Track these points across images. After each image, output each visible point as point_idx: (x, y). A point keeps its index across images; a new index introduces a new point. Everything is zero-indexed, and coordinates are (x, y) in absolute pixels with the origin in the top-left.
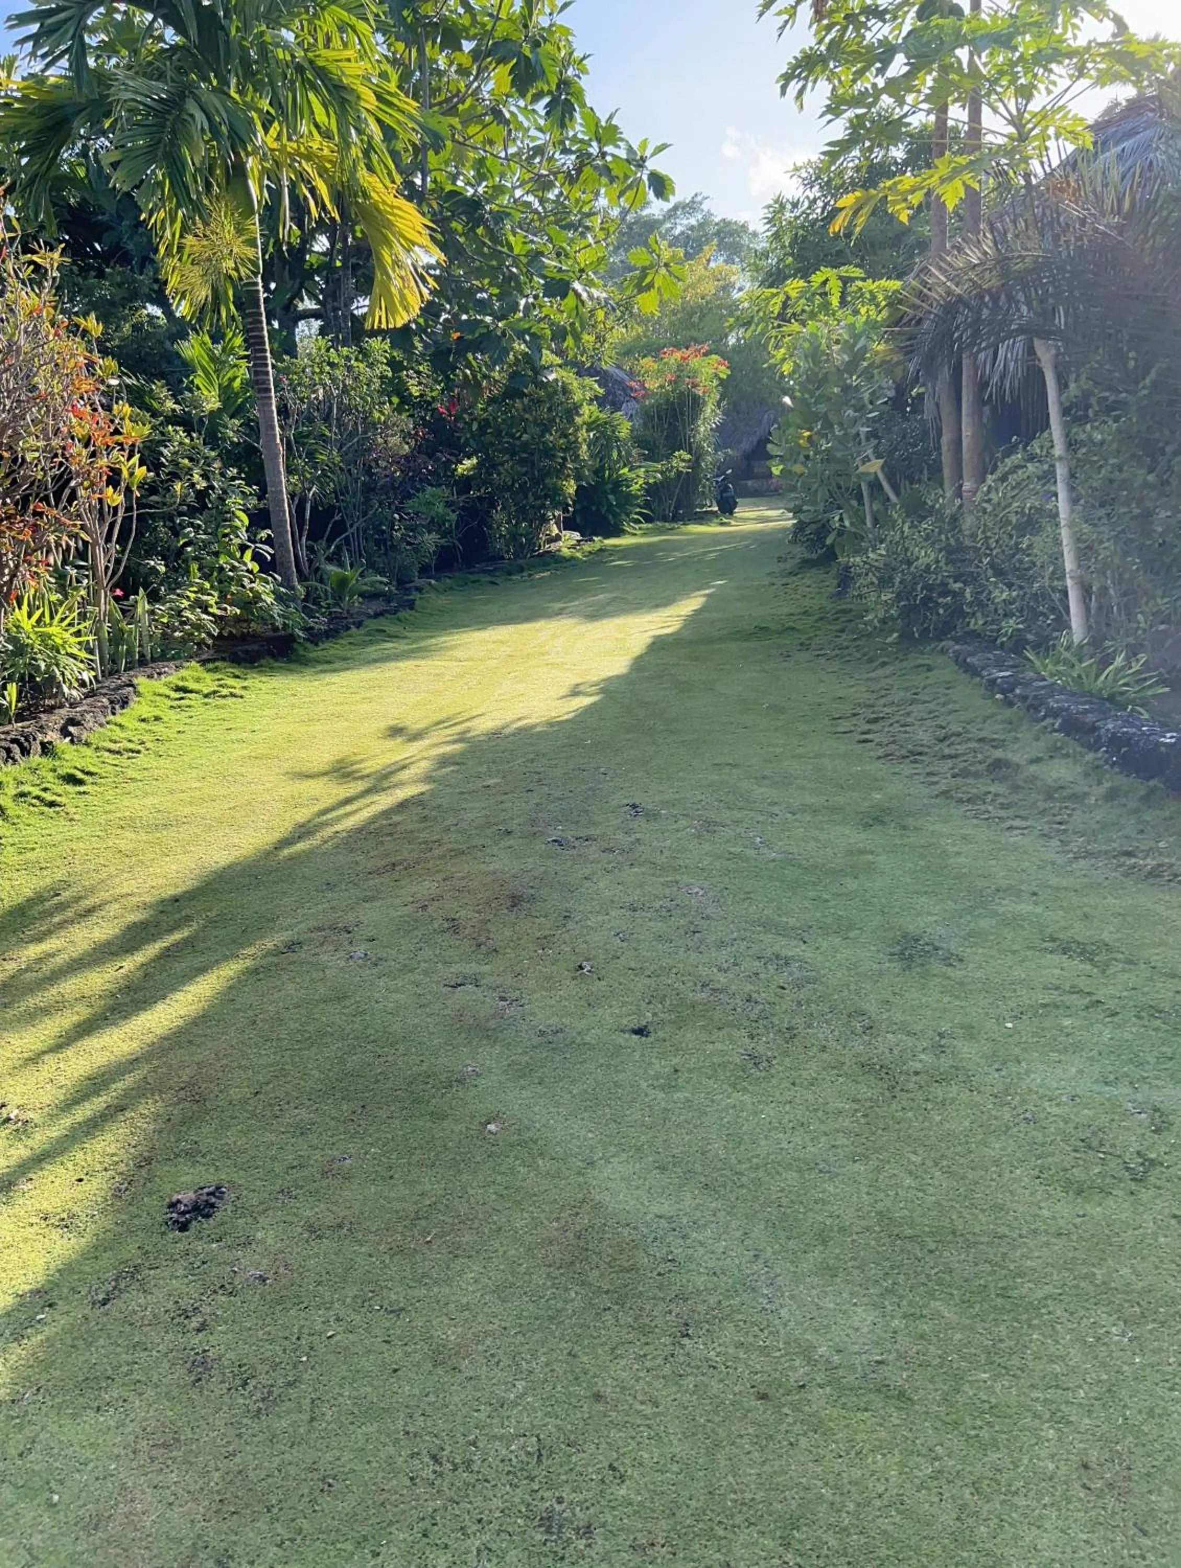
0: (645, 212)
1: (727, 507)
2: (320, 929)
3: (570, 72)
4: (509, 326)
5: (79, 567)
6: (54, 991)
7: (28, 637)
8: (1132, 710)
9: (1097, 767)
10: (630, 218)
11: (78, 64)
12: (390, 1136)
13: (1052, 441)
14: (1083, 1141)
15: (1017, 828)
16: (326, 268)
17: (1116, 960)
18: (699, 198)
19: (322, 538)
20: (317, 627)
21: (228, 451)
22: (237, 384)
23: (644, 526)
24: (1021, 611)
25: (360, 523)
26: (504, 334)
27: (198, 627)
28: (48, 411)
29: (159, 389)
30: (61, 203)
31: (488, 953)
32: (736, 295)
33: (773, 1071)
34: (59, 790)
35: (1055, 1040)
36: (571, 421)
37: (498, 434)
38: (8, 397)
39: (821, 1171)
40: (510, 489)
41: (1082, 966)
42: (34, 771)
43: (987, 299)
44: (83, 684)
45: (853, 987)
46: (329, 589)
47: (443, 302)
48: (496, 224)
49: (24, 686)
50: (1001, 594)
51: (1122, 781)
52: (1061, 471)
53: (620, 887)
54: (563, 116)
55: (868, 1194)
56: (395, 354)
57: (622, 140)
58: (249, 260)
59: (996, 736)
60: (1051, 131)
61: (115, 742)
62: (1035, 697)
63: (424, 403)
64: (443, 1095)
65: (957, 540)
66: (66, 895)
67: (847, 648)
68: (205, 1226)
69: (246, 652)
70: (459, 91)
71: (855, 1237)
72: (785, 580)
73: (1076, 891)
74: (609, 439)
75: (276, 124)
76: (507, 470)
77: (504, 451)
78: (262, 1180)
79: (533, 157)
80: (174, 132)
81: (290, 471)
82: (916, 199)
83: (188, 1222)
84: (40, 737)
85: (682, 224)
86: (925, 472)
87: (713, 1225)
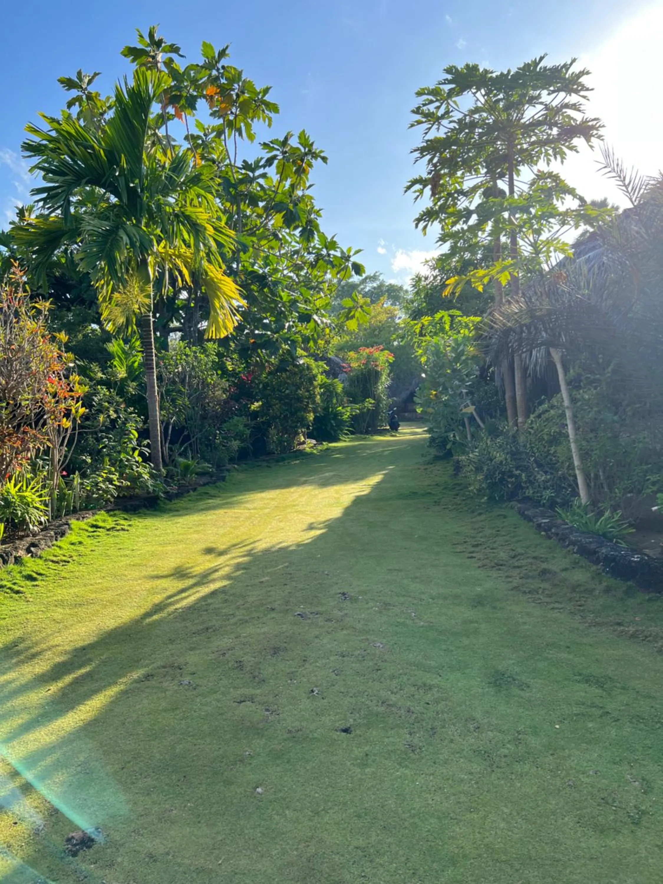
0: (351, 280)
1: (394, 427)
2: (164, 667)
3: (312, 216)
4: (280, 336)
5: (44, 460)
6: (9, 705)
7: (13, 498)
8: (617, 542)
9: (599, 574)
10: (343, 283)
11: (66, 212)
12: (199, 796)
13: (562, 399)
14: (603, 799)
15: (557, 608)
16: (186, 307)
17: (616, 687)
18: (377, 274)
19: (177, 443)
20: (171, 491)
21: (129, 399)
22: (136, 364)
23: (350, 436)
24: (553, 486)
25: (199, 435)
26: (277, 340)
27: (106, 491)
28: (36, 380)
29: (95, 367)
30: (51, 275)
31: (259, 682)
32: (397, 321)
33: (423, 755)
34: (23, 584)
35: (584, 736)
36: (312, 384)
37: (273, 390)
38: (16, 373)
39: (451, 819)
40: (279, 417)
41: (597, 691)
42: (9, 573)
43: (524, 328)
44: (41, 523)
45: (468, 703)
46: (179, 471)
47: (246, 324)
48: (274, 286)
49: (8, 524)
50: (542, 477)
51: (612, 581)
52: (568, 414)
53: (336, 643)
54: (309, 237)
55: (479, 833)
56: (220, 349)
57: (338, 248)
58: (146, 304)
59: (543, 556)
60: (552, 249)
61: (56, 556)
62: (563, 534)
63: (234, 374)
64: (231, 769)
65: (516, 448)
66: (22, 646)
67: (460, 504)
68: (88, 853)
69: (132, 505)
70: (256, 225)
71: (472, 861)
72: (426, 467)
73: (591, 645)
74: (331, 392)
75: (164, 241)
76: (277, 408)
77: (276, 399)
78: (123, 824)
79: (294, 255)
80: (112, 245)
81: (161, 409)
82: (486, 280)
83: (78, 851)
84: (14, 553)
85: (369, 287)
86: (498, 411)
87: (389, 853)
